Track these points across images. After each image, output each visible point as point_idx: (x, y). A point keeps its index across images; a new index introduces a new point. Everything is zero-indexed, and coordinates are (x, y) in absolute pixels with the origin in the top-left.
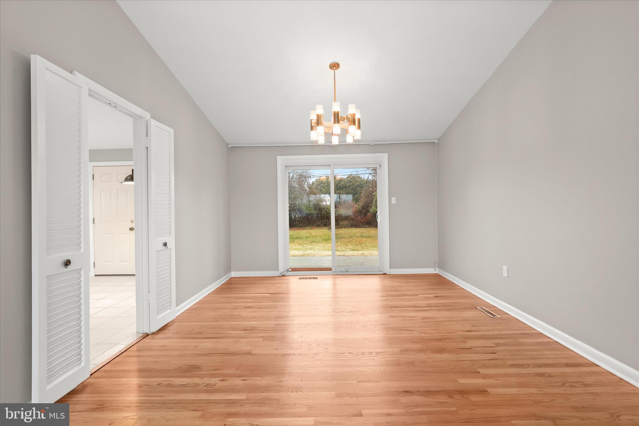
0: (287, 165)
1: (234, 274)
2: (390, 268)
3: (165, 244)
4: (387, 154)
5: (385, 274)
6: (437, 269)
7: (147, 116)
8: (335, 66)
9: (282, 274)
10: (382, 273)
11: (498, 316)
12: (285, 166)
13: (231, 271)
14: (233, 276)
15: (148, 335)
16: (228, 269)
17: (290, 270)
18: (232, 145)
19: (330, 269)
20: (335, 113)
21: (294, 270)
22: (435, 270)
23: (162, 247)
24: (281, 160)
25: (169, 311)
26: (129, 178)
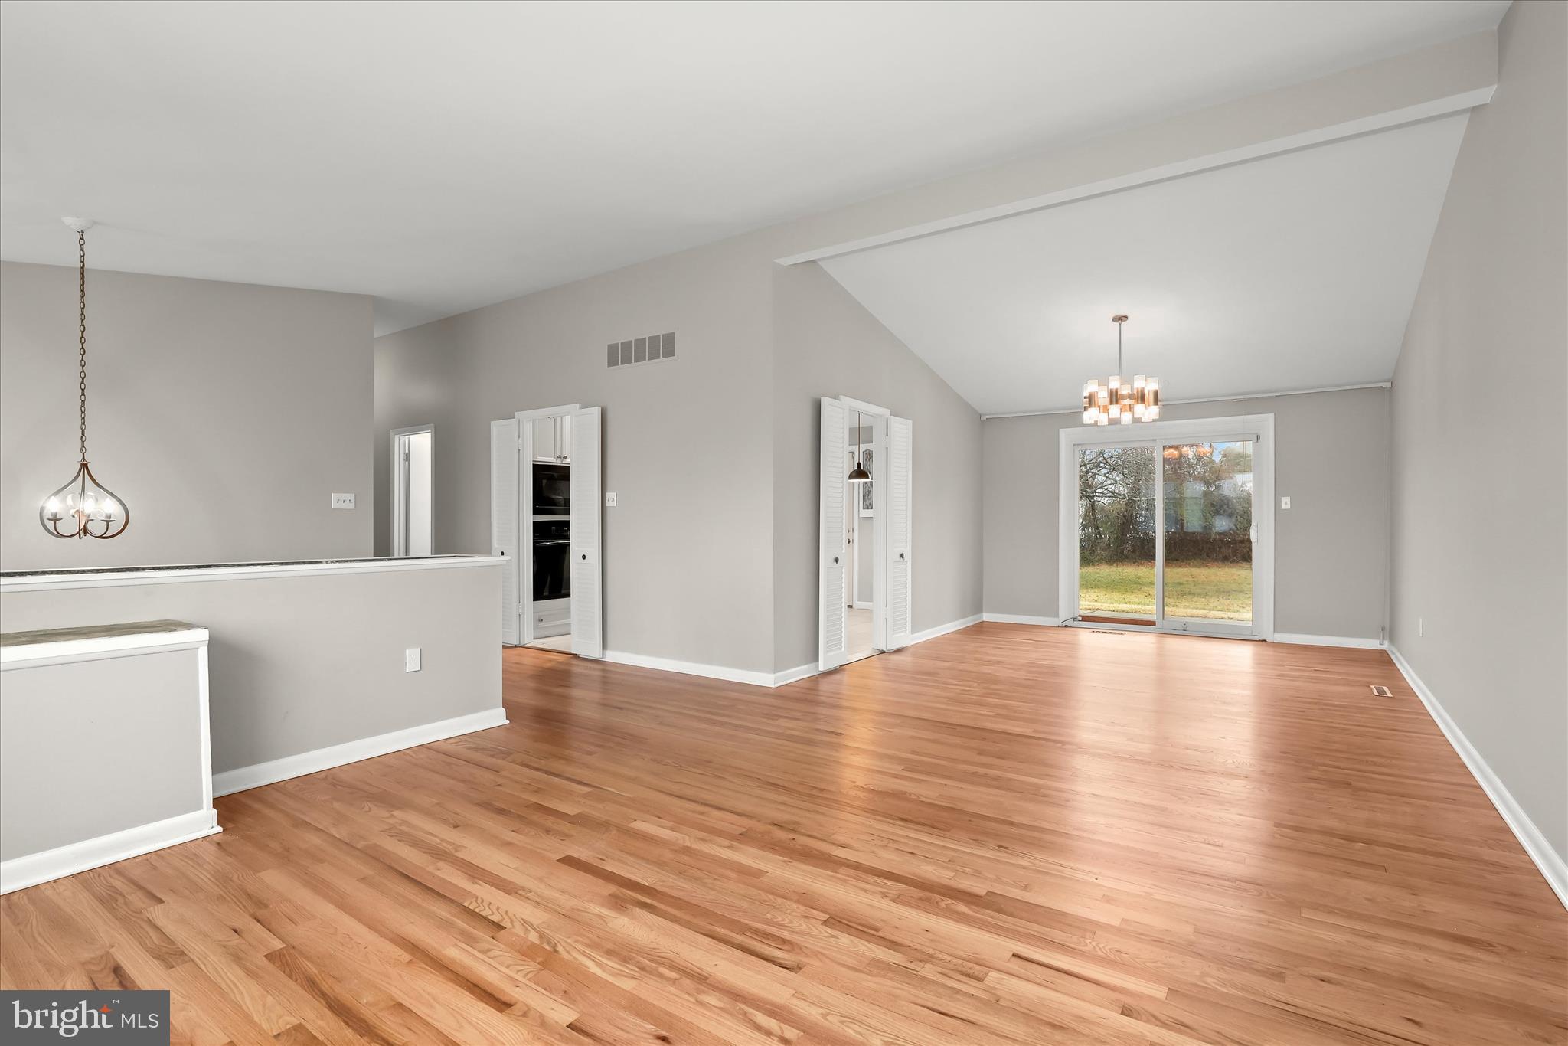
0: (1077, 443)
1: (987, 617)
2: (1274, 631)
3: (902, 556)
4: (1272, 416)
5: (1265, 641)
6: (1386, 642)
7: (886, 412)
8: (1120, 319)
9: (1064, 624)
10: (1257, 638)
11: (1389, 695)
12: (1074, 445)
13: (982, 612)
14: (985, 619)
15: (884, 652)
16: (978, 608)
17: (1080, 619)
18: (987, 417)
19: (1153, 624)
20: (1111, 391)
21: (1085, 619)
22: (1381, 644)
23: (898, 558)
24: (1066, 436)
25: (903, 634)
26: (854, 474)
